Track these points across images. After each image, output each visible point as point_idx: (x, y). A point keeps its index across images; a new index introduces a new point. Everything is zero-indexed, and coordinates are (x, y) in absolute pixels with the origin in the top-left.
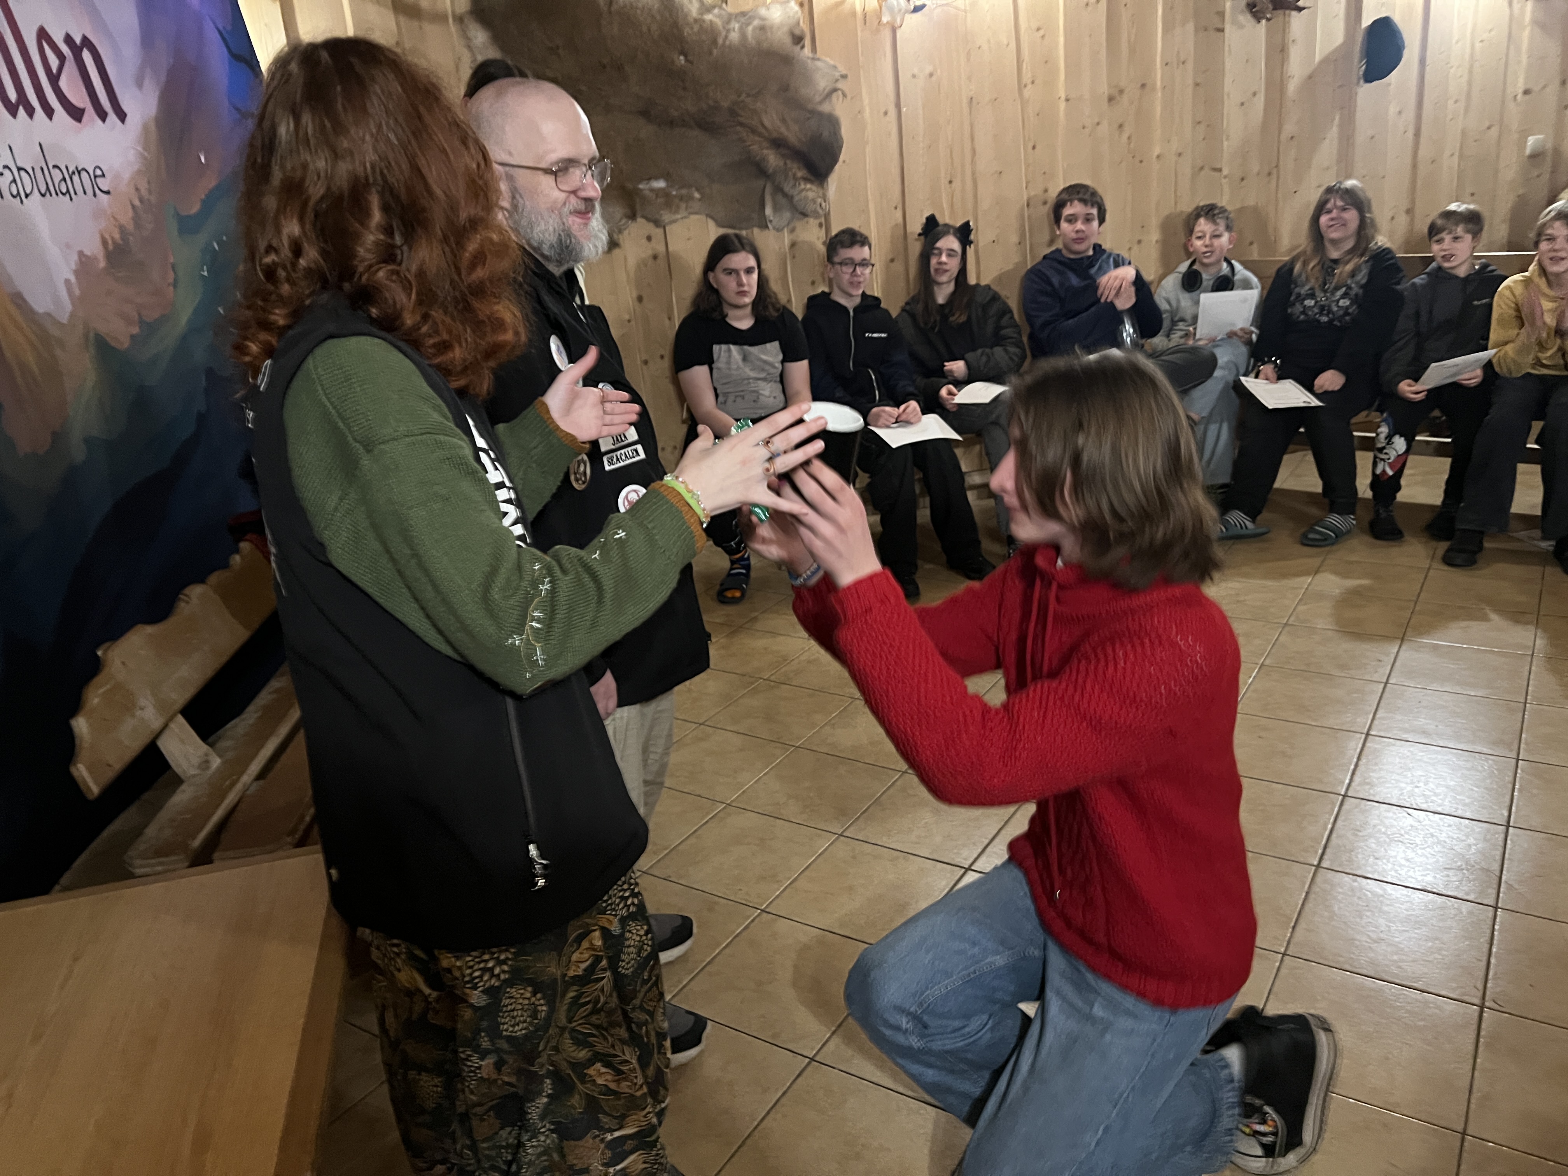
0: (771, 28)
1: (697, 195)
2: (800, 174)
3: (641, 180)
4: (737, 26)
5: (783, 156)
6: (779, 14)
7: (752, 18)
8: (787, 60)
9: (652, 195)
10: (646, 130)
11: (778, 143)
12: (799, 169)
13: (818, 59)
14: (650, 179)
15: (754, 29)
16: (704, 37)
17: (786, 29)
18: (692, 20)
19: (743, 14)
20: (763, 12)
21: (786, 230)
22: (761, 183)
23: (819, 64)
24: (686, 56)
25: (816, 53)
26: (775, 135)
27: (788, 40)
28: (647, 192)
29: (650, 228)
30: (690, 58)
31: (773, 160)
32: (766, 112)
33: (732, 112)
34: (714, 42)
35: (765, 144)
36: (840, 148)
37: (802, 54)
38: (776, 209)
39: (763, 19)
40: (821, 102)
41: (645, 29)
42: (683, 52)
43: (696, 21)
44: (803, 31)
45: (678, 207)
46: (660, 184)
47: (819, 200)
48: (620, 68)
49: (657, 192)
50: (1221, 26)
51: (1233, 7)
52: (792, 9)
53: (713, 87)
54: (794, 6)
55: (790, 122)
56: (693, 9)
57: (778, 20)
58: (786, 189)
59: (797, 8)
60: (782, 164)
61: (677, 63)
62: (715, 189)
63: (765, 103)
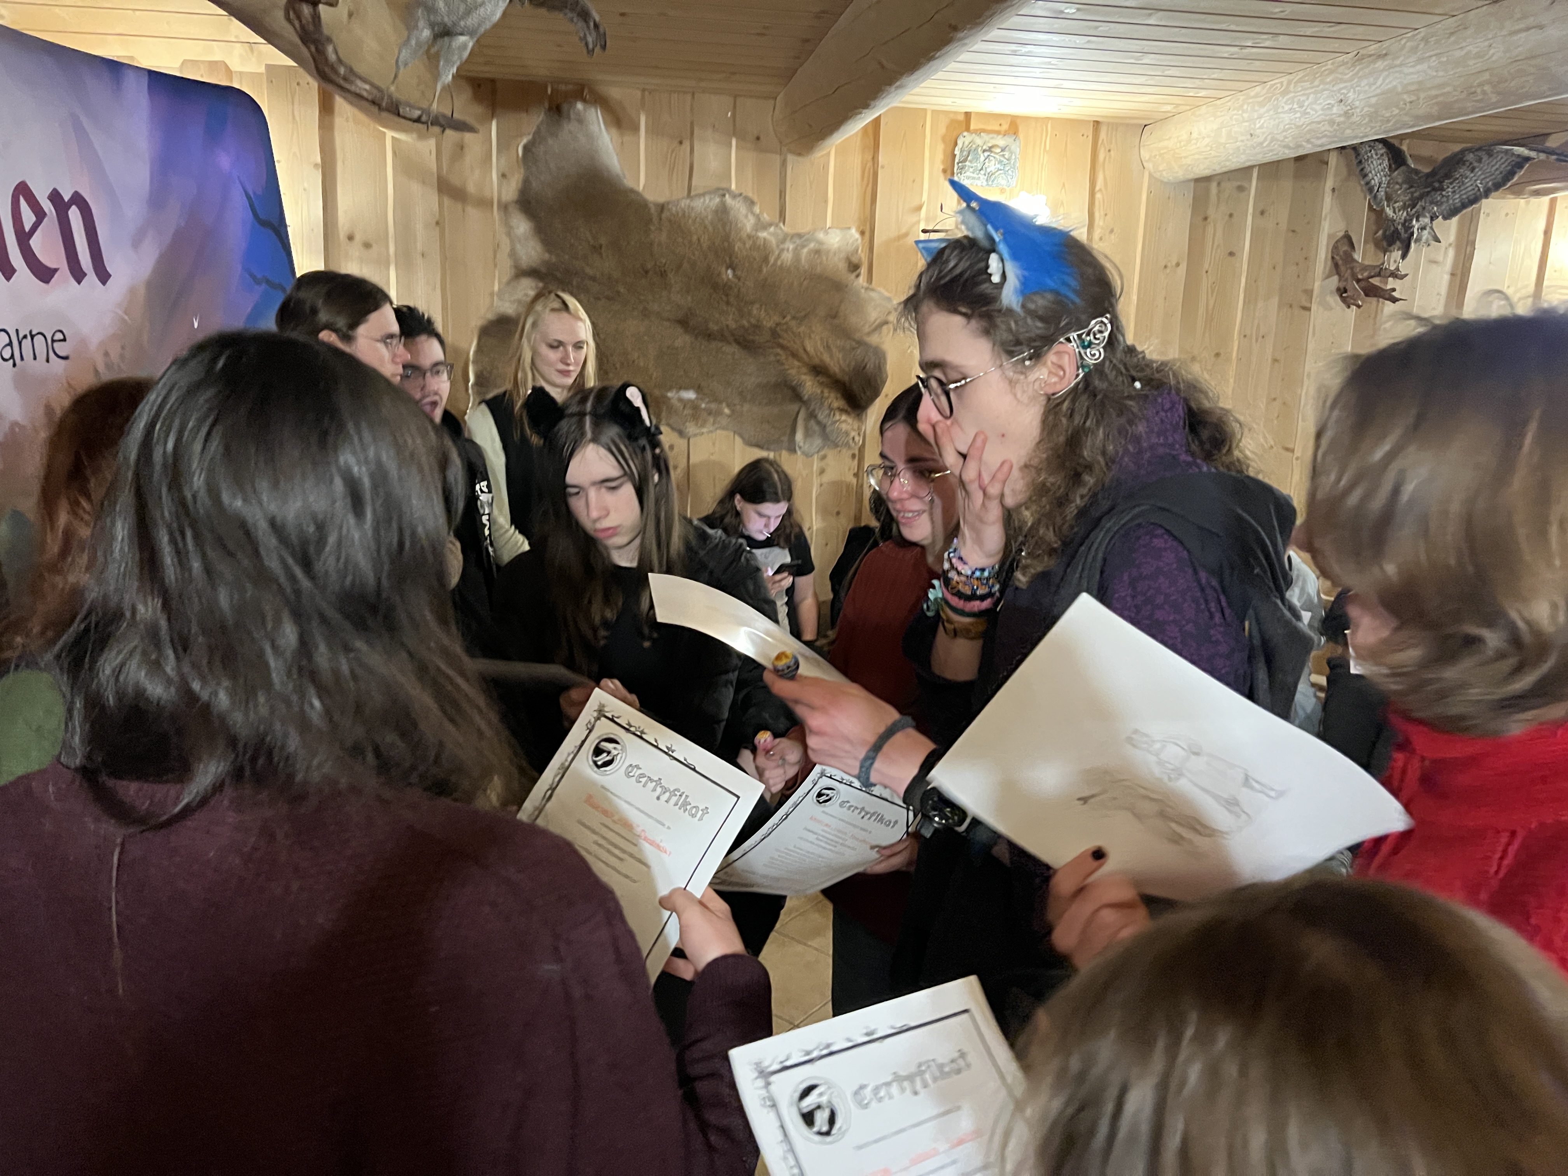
0: (828, 252)
1: (727, 411)
2: (836, 404)
3: (670, 389)
4: (791, 247)
5: (821, 384)
6: (837, 239)
7: (809, 240)
8: (838, 287)
9: (678, 404)
10: (682, 340)
11: (818, 370)
12: (837, 399)
13: (873, 290)
14: (680, 388)
15: (809, 252)
16: (755, 254)
17: (843, 255)
18: (744, 235)
19: (800, 236)
20: (821, 236)
21: (816, 456)
22: (795, 407)
23: (873, 294)
24: (734, 270)
25: (871, 283)
26: (816, 361)
27: (842, 266)
28: (674, 402)
29: (674, 437)
30: (739, 273)
31: (810, 386)
32: (810, 337)
33: (774, 333)
34: (766, 259)
35: (804, 370)
36: (884, 381)
37: (856, 283)
38: (808, 434)
39: (820, 243)
40: (869, 334)
41: (695, 237)
42: (731, 266)
43: (749, 237)
44: (860, 259)
45: (705, 422)
46: (690, 395)
47: (853, 434)
48: (663, 274)
49: (685, 403)
50: (1308, 305)
51: (1322, 287)
52: (852, 236)
53: (757, 306)
54: (854, 233)
55: (834, 350)
56: (748, 224)
57: (836, 246)
58: (821, 417)
59: (857, 236)
60: (819, 391)
61: (724, 277)
62: (746, 407)
63: (810, 327)
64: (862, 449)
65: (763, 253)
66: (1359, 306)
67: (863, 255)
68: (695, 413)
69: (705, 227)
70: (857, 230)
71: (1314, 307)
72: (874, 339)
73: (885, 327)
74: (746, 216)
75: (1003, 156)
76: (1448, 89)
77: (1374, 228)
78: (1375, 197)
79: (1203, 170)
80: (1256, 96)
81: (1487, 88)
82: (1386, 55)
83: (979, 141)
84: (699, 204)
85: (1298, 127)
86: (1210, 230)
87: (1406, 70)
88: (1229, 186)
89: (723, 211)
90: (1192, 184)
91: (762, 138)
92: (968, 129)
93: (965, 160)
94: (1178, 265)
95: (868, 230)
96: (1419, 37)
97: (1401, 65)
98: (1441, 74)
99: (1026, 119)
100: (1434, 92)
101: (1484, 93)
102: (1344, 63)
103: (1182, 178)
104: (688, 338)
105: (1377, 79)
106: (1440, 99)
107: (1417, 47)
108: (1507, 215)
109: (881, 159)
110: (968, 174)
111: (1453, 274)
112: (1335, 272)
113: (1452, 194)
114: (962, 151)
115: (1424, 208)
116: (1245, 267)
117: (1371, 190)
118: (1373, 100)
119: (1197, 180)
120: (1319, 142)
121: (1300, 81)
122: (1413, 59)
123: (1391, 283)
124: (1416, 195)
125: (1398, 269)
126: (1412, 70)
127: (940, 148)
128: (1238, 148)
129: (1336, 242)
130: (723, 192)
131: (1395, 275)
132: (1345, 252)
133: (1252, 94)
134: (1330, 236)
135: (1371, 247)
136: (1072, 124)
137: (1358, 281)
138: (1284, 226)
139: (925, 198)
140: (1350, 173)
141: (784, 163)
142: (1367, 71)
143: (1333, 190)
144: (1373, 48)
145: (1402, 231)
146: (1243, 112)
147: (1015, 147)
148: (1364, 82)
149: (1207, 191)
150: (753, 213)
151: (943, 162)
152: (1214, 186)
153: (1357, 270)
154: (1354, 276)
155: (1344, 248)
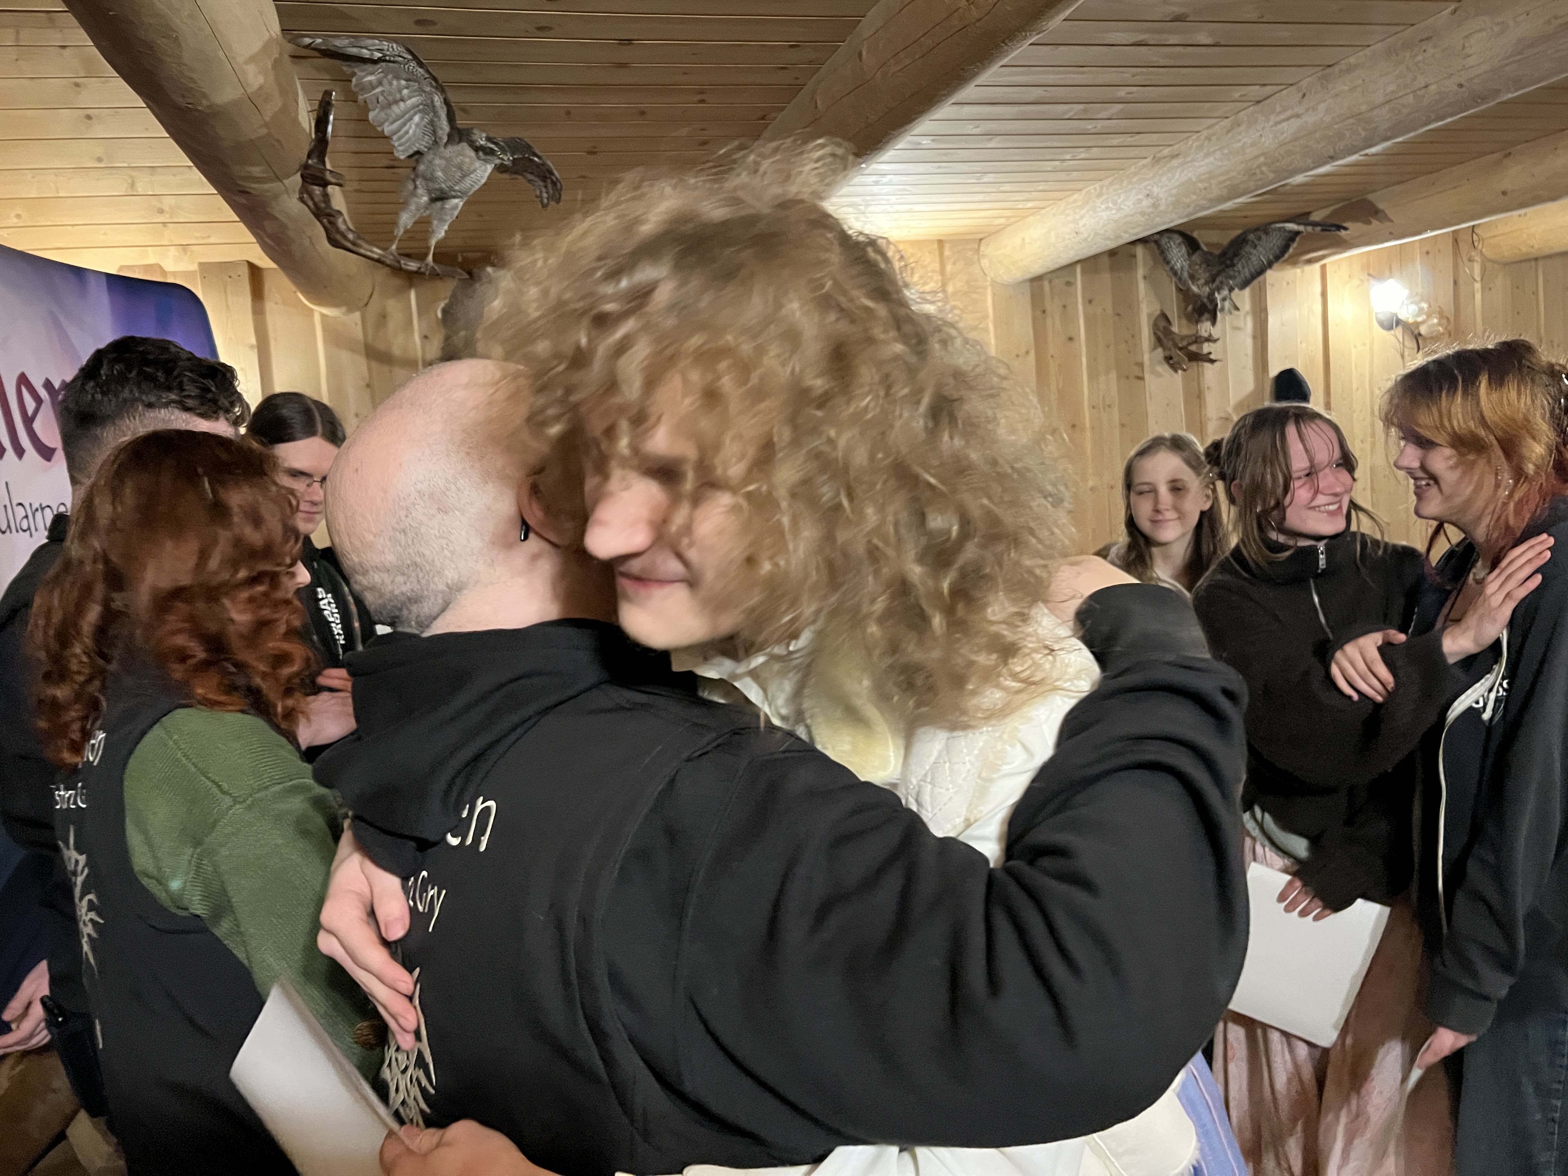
50: (1140, 375)
51: (1150, 358)
71: (1147, 376)
76: (1233, 174)
77: (1183, 305)
79: (1038, 269)
80: (1075, 201)
81: (1264, 168)
82: (1178, 155)
85: (1115, 221)
86: (1049, 320)
87: (1197, 164)
88: (1059, 282)
90: (1028, 284)
94: (1027, 353)
96: (1203, 137)
97: (1193, 160)
98: (1226, 163)
100: (1222, 178)
101: (1262, 173)
102: (1144, 166)
103: (1020, 280)
105: (1174, 174)
106: (1228, 183)
107: (1202, 145)
108: (1288, 283)
111: (1254, 337)
112: (1158, 344)
113: (1243, 269)
115: (1222, 283)
116: (1084, 349)
118: (1174, 191)
119: (1032, 280)
121: (1111, 184)
122: (1202, 154)
125: (1210, 335)
126: (1202, 163)
128: (1066, 246)
129: (1156, 320)
131: (1209, 339)
132: (1165, 328)
133: (1072, 200)
134: (1149, 315)
135: (1184, 322)
136: (919, 244)
138: (1110, 311)
142: (1165, 169)
143: (1145, 278)
144: (1166, 151)
145: (1208, 304)
146: (1068, 215)
148: (1164, 179)
149: (1042, 288)
152: (1046, 284)
153: (1177, 339)
154: (1175, 345)
155: (1163, 324)
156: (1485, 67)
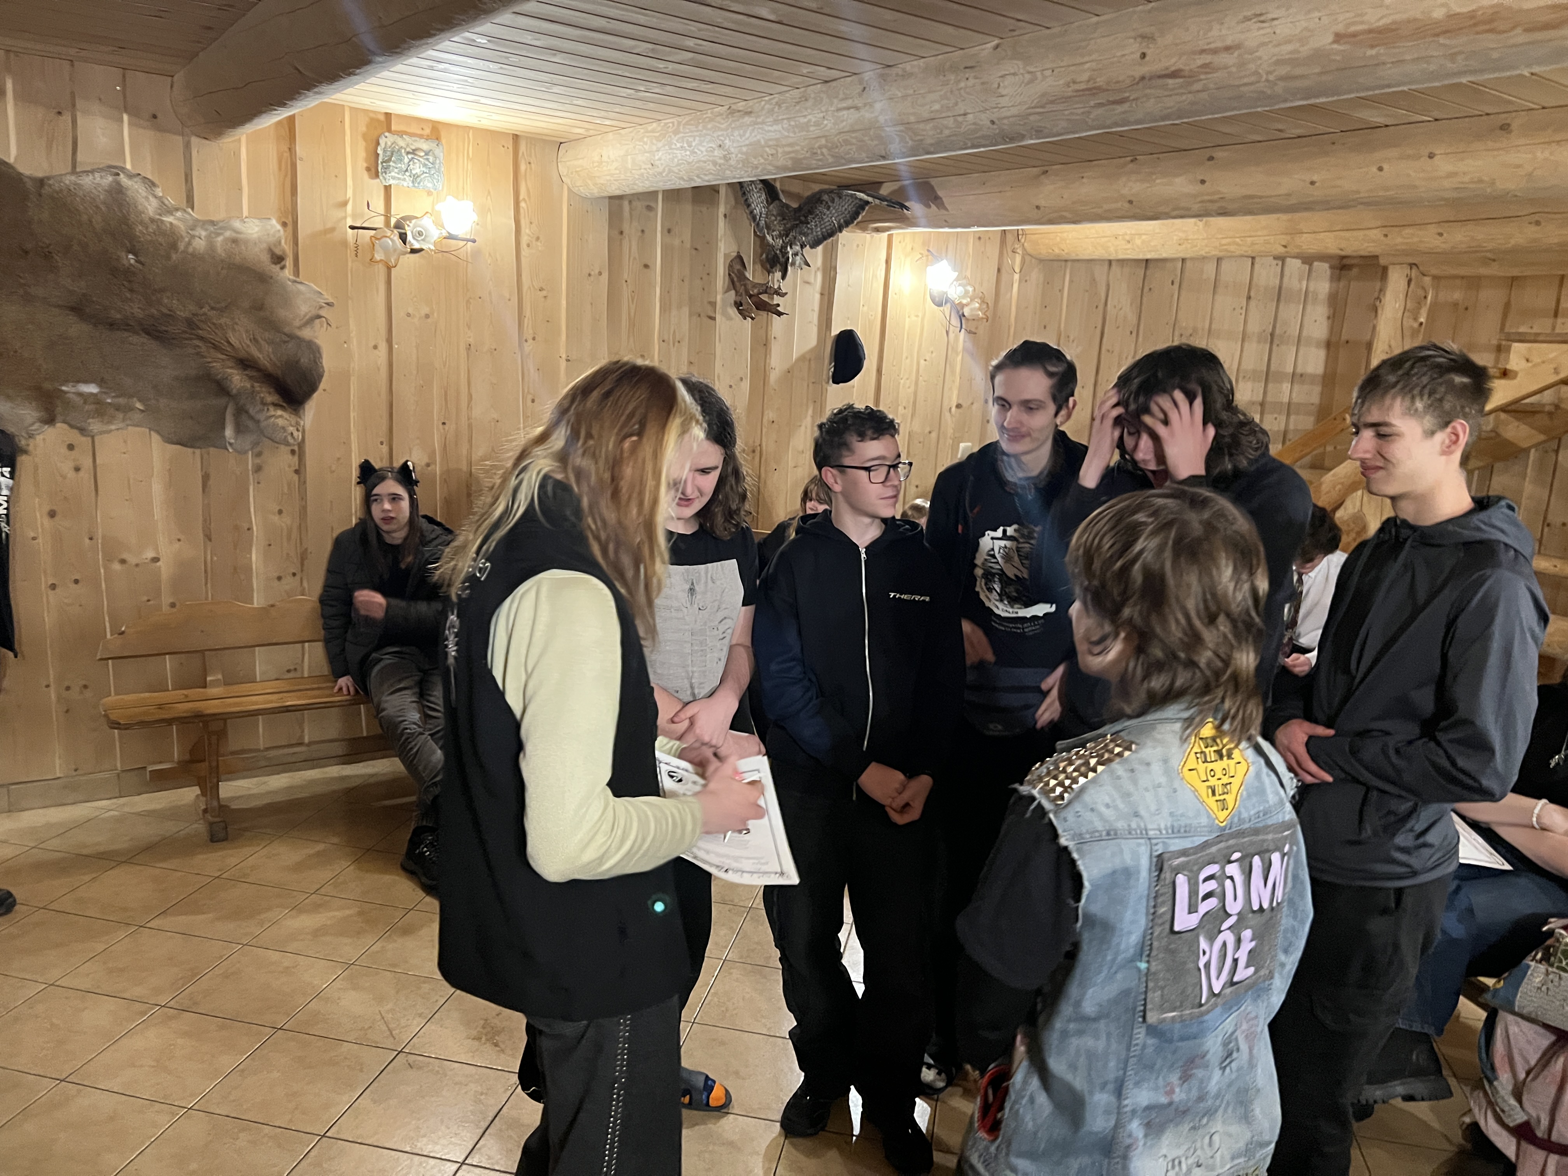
1: (139, 405)
2: (269, 399)
3: (66, 382)
4: (204, 234)
5: (251, 378)
6: (256, 229)
7: (225, 228)
8: (263, 278)
9: (77, 399)
10: (76, 328)
11: (245, 364)
12: (270, 393)
13: (301, 283)
14: (78, 382)
15: (225, 241)
16: (161, 239)
17: (264, 245)
18: (147, 220)
19: (213, 223)
20: (237, 224)
22: (222, 401)
23: (300, 287)
24: (135, 254)
25: (298, 276)
26: (242, 354)
27: (265, 258)
28: (71, 396)
29: (74, 436)
30: (142, 260)
31: (237, 380)
32: (234, 330)
34: (174, 246)
35: (230, 363)
36: (321, 377)
37: (281, 274)
38: (238, 430)
39: (237, 232)
40: (300, 328)
41: (85, 217)
42: (133, 251)
43: (152, 220)
44: (284, 251)
45: (113, 417)
46: (92, 389)
48: (48, 256)
49: (86, 397)
50: (712, 315)
51: (723, 300)
52: (272, 226)
53: (169, 294)
54: (275, 225)
55: (262, 342)
56: (150, 207)
57: (255, 236)
58: (252, 411)
59: (279, 227)
60: (249, 386)
61: (125, 262)
62: (163, 402)
63: (233, 319)
64: (301, 445)
65: (172, 240)
66: (753, 319)
67: (286, 247)
68: (100, 409)
69: (97, 207)
70: (278, 221)
71: (718, 317)
72: (306, 333)
73: (317, 321)
74: (147, 198)
75: (428, 159)
76: (798, 148)
78: (758, 224)
79: (615, 190)
80: (653, 131)
81: (825, 151)
82: (750, 112)
83: (402, 143)
84: (87, 181)
85: (689, 163)
86: (626, 243)
87: (767, 128)
88: (639, 205)
89: (117, 191)
90: (607, 201)
91: (159, 115)
92: (389, 130)
93: (389, 160)
94: (600, 273)
95: (290, 221)
96: (774, 101)
97: (763, 123)
99: (448, 126)
100: (788, 149)
101: (822, 154)
102: (720, 114)
103: (597, 195)
104: (85, 328)
105: (745, 132)
106: (792, 155)
107: (773, 110)
108: (859, 245)
109: (299, 150)
110: (393, 174)
111: (822, 294)
112: (731, 286)
113: (816, 228)
114: (385, 151)
115: (795, 238)
116: (658, 279)
117: (754, 218)
118: (744, 149)
119: (611, 198)
120: (707, 178)
121: (687, 123)
122: (770, 119)
123: (777, 300)
124: (788, 226)
125: (779, 288)
126: (770, 128)
127: (362, 145)
128: (642, 175)
129: (731, 261)
130: (116, 170)
131: (778, 293)
132: (739, 271)
133: (650, 128)
136: (490, 135)
137: (751, 296)
138: (688, 244)
139: (350, 193)
140: (737, 202)
141: (187, 146)
142: (738, 123)
143: (725, 216)
144: (741, 105)
145: (780, 256)
146: (646, 143)
147: (437, 151)
148: (736, 133)
149: (621, 207)
150: (155, 197)
151: (366, 160)
152: (626, 203)
153: (749, 287)
154: (747, 292)
155: (738, 267)
156: (1014, 111)
